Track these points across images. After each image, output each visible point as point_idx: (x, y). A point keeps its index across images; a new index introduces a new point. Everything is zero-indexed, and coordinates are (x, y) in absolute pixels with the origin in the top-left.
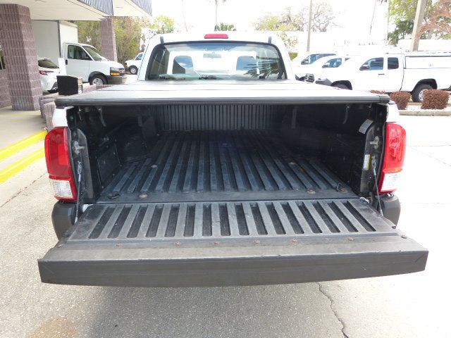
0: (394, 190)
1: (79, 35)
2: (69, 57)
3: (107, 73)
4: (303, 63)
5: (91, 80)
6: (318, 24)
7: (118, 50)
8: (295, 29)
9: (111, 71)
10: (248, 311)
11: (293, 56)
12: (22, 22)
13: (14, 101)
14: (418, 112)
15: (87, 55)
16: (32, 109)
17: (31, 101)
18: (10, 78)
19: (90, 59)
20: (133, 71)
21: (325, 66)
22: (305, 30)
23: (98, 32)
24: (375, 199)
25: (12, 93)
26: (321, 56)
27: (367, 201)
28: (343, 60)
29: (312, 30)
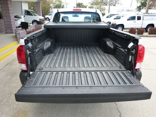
0: (140, 68)
1: (28, 6)
2: (25, 14)
3: (38, 20)
4: (107, 17)
5: (33, 23)
6: (113, 3)
7: (42, 12)
8: (104, 5)
9: (40, 20)
10: (87, 108)
11: (103, 15)
12: (8, 2)
13: (6, 30)
14: (147, 36)
15: (31, 14)
16: (12, 33)
17: (12, 30)
18: (5, 22)
19: (32, 15)
20: (47, 19)
21: (115, 19)
22: (108, 5)
23: (35, 5)
24: (133, 72)
25: (5, 27)
26: (114, 15)
27: (130, 72)
28: (121, 17)
29: (110, 5)
